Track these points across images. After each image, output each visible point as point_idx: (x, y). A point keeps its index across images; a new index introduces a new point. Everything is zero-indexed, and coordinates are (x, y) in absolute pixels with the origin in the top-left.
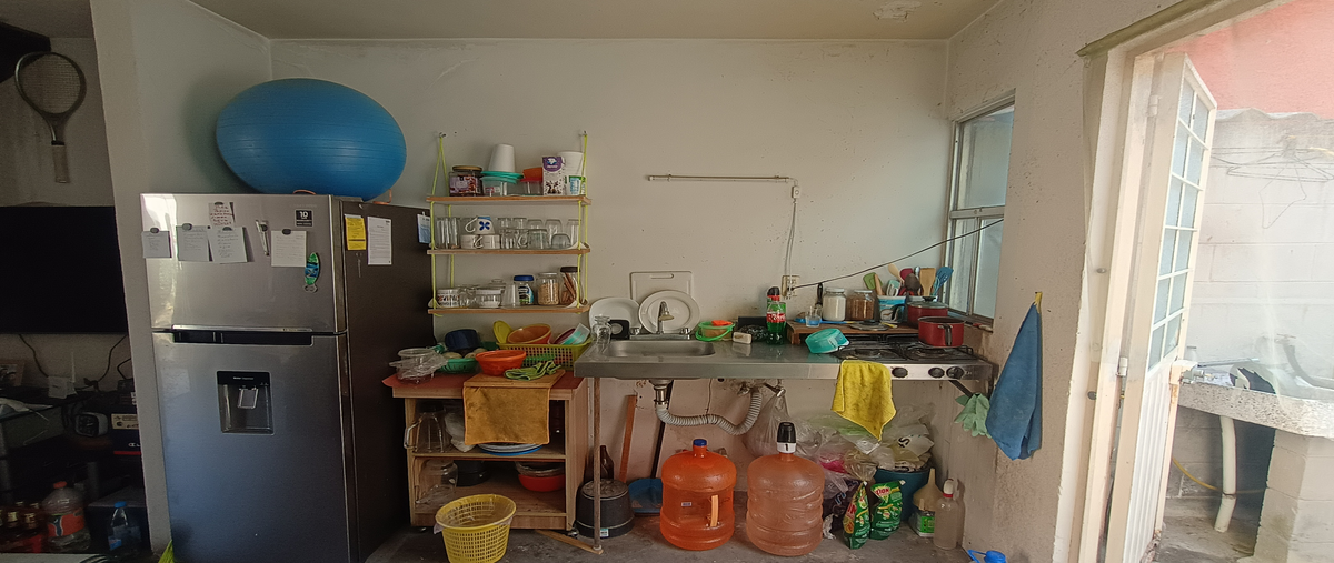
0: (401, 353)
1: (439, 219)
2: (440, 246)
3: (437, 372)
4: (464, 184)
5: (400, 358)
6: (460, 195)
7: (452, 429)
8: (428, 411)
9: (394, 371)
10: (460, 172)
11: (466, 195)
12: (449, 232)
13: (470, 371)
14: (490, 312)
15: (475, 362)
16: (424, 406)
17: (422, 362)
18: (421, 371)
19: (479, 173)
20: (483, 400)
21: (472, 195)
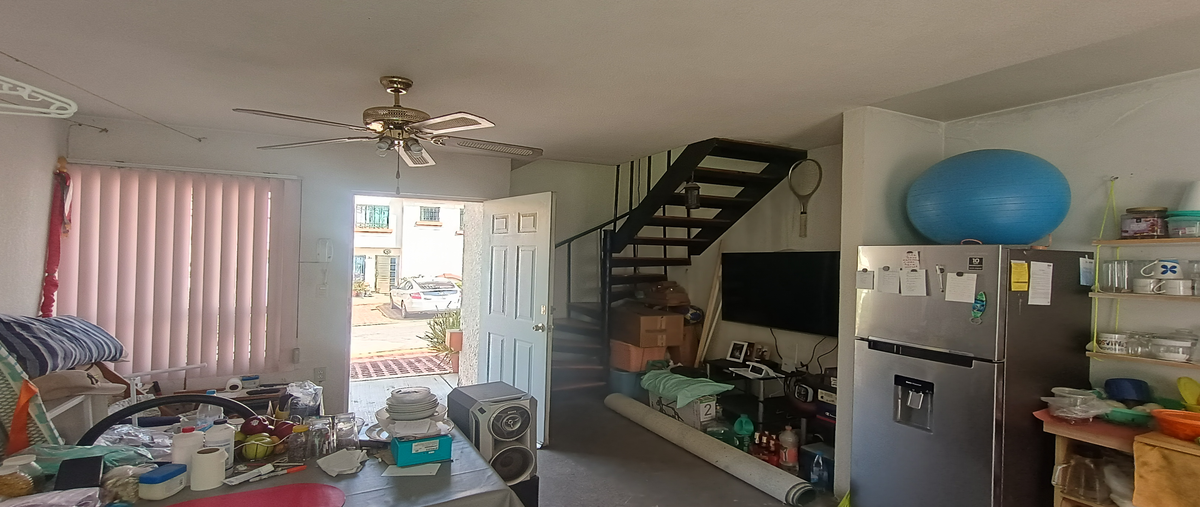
0: (1054, 390)
1: (1106, 262)
2: (1105, 289)
3: (1096, 418)
4: (1143, 226)
5: (1053, 395)
6: (1136, 238)
7: (1116, 484)
8: (1085, 456)
9: (1045, 406)
10: (1136, 214)
11: (1143, 237)
12: (1119, 274)
13: (1141, 426)
14: (1173, 365)
15: (1150, 417)
16: (1077, 448)
17: (1079, 405)
18: (1078, 412)
19: (1163, 214)
20: (1162, 463)
21: (1153, 237)
